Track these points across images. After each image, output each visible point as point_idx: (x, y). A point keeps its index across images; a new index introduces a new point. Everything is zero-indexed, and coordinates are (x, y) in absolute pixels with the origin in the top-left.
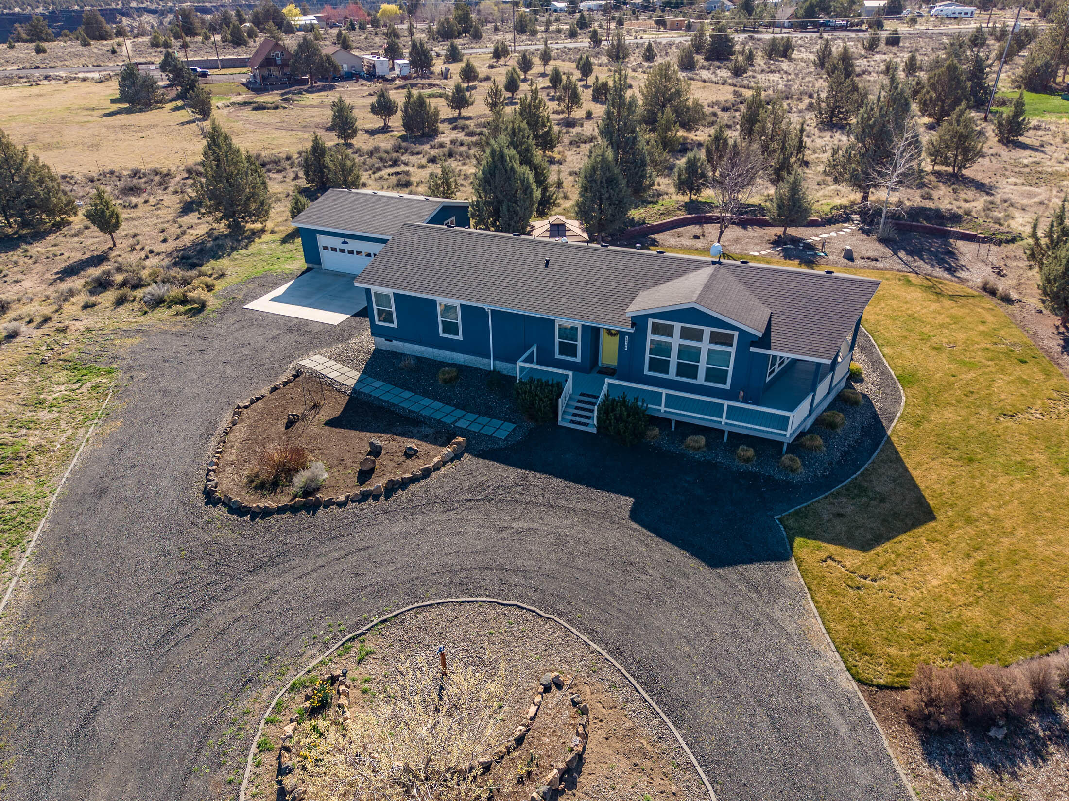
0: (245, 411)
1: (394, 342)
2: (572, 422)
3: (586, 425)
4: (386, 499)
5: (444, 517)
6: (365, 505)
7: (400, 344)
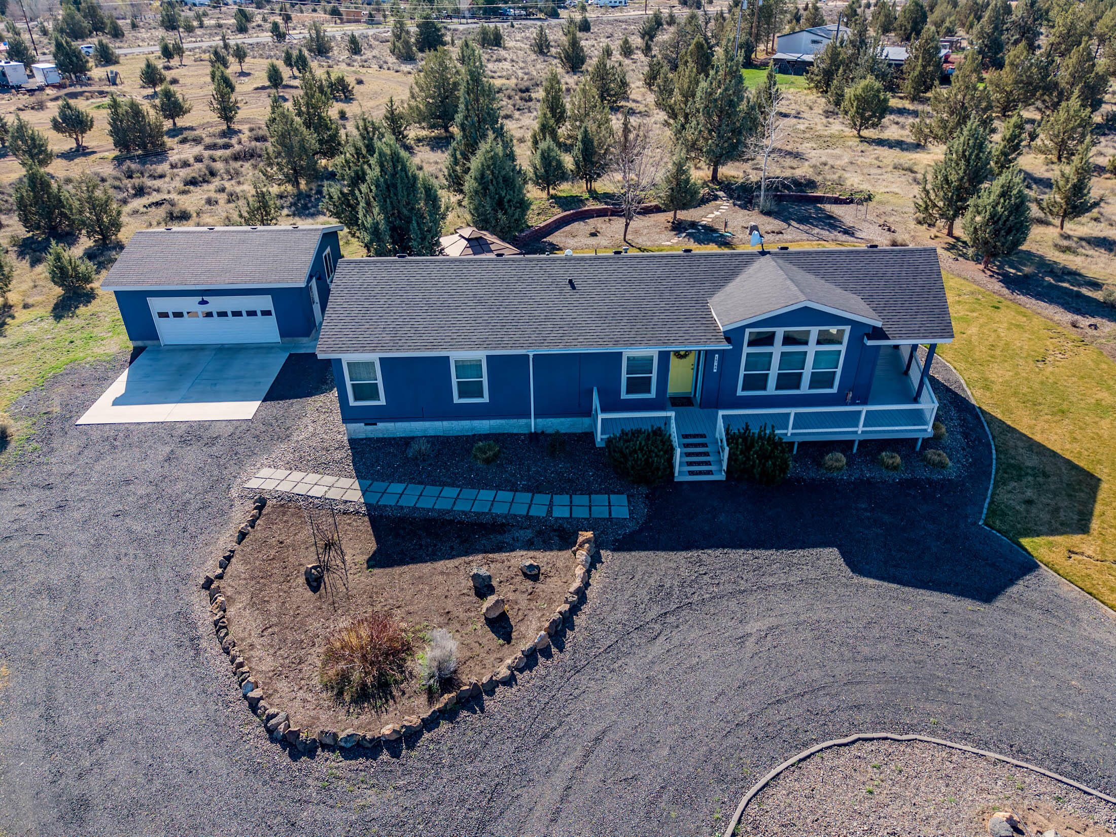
0: (222, 583)
1: (381, 425)
2: (691, 473)
3: (709, 473)
4: (561, 651)
5: (657, 648)
6: (539, 670)
7: (390, 425)
